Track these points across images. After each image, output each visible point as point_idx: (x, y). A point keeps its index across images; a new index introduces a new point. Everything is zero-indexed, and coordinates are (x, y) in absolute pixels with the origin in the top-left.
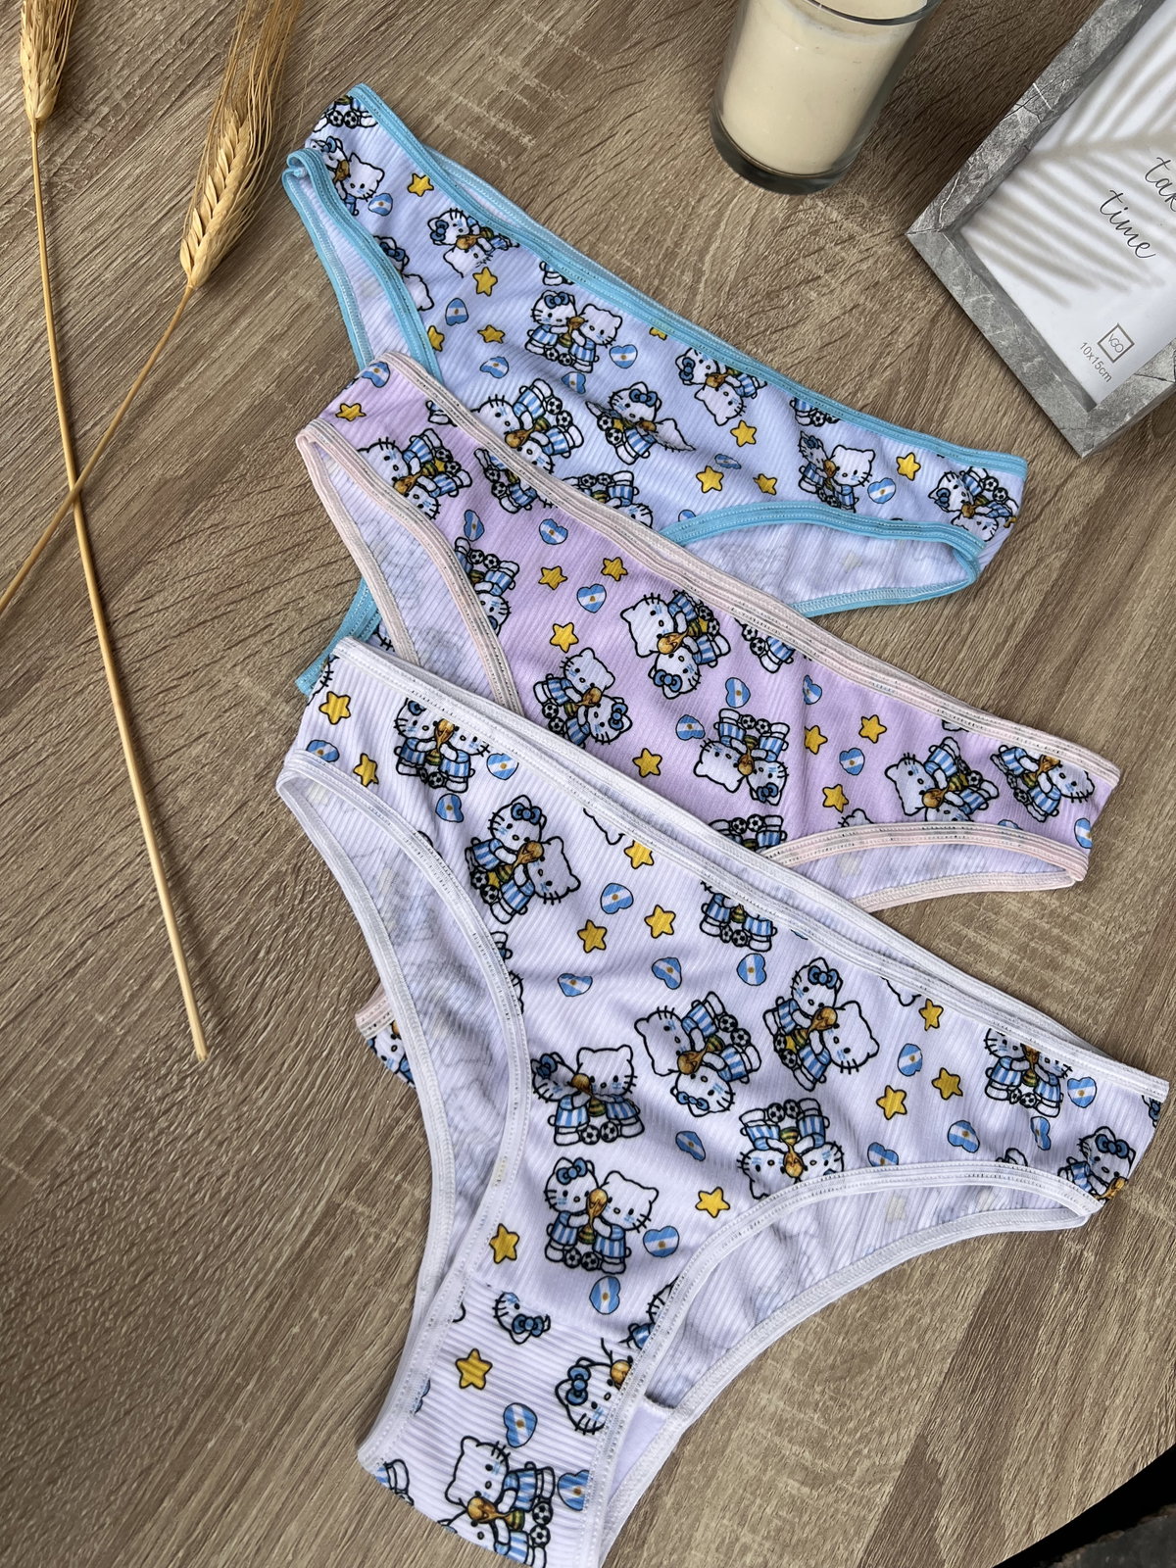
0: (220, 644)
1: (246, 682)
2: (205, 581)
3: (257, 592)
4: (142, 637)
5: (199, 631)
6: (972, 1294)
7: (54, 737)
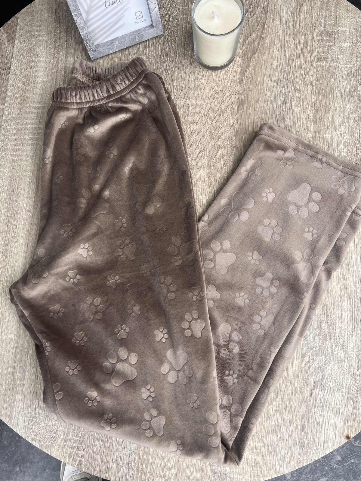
0: (212, 107)
1: (203, 103)
2: (224, 118)
3: (213, 121)
4: (227, 100)
5: (218, 108)
6: (12, 72)
7: (229, 74)
